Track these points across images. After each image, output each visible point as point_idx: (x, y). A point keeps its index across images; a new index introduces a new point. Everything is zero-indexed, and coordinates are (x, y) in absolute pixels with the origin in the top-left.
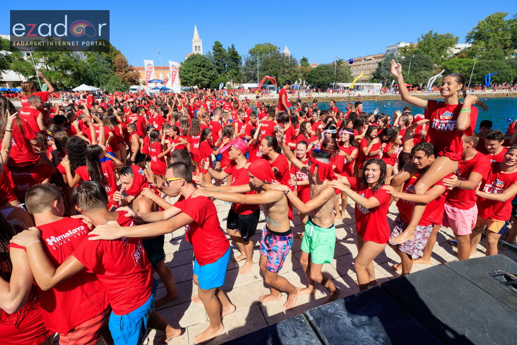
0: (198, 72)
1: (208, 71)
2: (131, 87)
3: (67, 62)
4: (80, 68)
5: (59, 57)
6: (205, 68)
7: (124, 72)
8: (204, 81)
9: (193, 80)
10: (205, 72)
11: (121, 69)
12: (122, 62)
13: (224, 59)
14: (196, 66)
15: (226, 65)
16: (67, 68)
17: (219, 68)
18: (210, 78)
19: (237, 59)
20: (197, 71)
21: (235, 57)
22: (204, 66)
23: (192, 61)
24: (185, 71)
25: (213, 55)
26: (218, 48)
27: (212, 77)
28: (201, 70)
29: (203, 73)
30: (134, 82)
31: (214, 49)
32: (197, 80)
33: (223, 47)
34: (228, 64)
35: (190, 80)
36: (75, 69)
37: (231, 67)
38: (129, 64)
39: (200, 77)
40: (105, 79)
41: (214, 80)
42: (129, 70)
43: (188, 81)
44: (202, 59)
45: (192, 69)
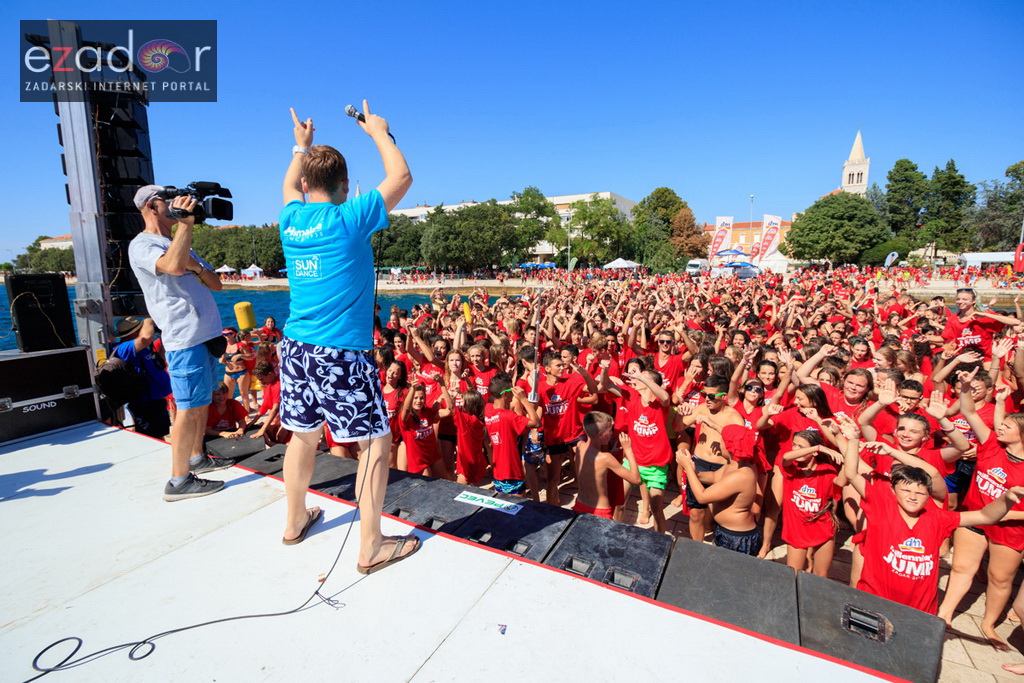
0: (835, 230)
1: (862, 226)
2: (691, 262)
3: (608, 227)
4: (622, 234)
5: (599, 221)
6: (855, 222)
7: (685, 236)
8: (846, 248)
9: (818, 247)
10: (855, 230)
11: (682, 232)
12: (685, 220)
13: (916, 198)
14: (833, 217)
15: (922, 210)
16: (605, 235)
17: (898, 218)
18: (863, 243)
19: (958, 193)
20: (833, 227)
21: (953, 188)
22: (851, 219)
23: (824, 210)
24: (802, 230)
25: (885, 191)
26: (904, 175)
27: (871, 239)
28: (842, 225)
29: (846, 232)
30: (698, 253)
31: (890, 179)
32: (829, 246)
33: (919, 170)
34: (927, 208)
35: (810, 247)
36: (615, 236)
37: (938, 215)
38: (697, 222)
39: (838, 241)
40: (652, 249)
41: (873, 246)
42: (695, 233)
43: (807, 250)
44: (850, 204)
45: (820, 225)
